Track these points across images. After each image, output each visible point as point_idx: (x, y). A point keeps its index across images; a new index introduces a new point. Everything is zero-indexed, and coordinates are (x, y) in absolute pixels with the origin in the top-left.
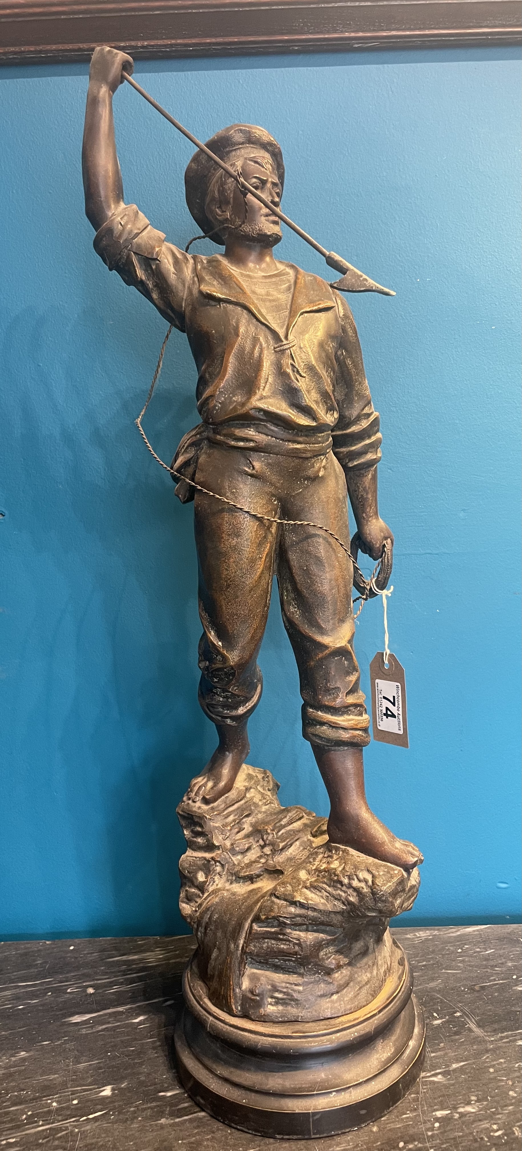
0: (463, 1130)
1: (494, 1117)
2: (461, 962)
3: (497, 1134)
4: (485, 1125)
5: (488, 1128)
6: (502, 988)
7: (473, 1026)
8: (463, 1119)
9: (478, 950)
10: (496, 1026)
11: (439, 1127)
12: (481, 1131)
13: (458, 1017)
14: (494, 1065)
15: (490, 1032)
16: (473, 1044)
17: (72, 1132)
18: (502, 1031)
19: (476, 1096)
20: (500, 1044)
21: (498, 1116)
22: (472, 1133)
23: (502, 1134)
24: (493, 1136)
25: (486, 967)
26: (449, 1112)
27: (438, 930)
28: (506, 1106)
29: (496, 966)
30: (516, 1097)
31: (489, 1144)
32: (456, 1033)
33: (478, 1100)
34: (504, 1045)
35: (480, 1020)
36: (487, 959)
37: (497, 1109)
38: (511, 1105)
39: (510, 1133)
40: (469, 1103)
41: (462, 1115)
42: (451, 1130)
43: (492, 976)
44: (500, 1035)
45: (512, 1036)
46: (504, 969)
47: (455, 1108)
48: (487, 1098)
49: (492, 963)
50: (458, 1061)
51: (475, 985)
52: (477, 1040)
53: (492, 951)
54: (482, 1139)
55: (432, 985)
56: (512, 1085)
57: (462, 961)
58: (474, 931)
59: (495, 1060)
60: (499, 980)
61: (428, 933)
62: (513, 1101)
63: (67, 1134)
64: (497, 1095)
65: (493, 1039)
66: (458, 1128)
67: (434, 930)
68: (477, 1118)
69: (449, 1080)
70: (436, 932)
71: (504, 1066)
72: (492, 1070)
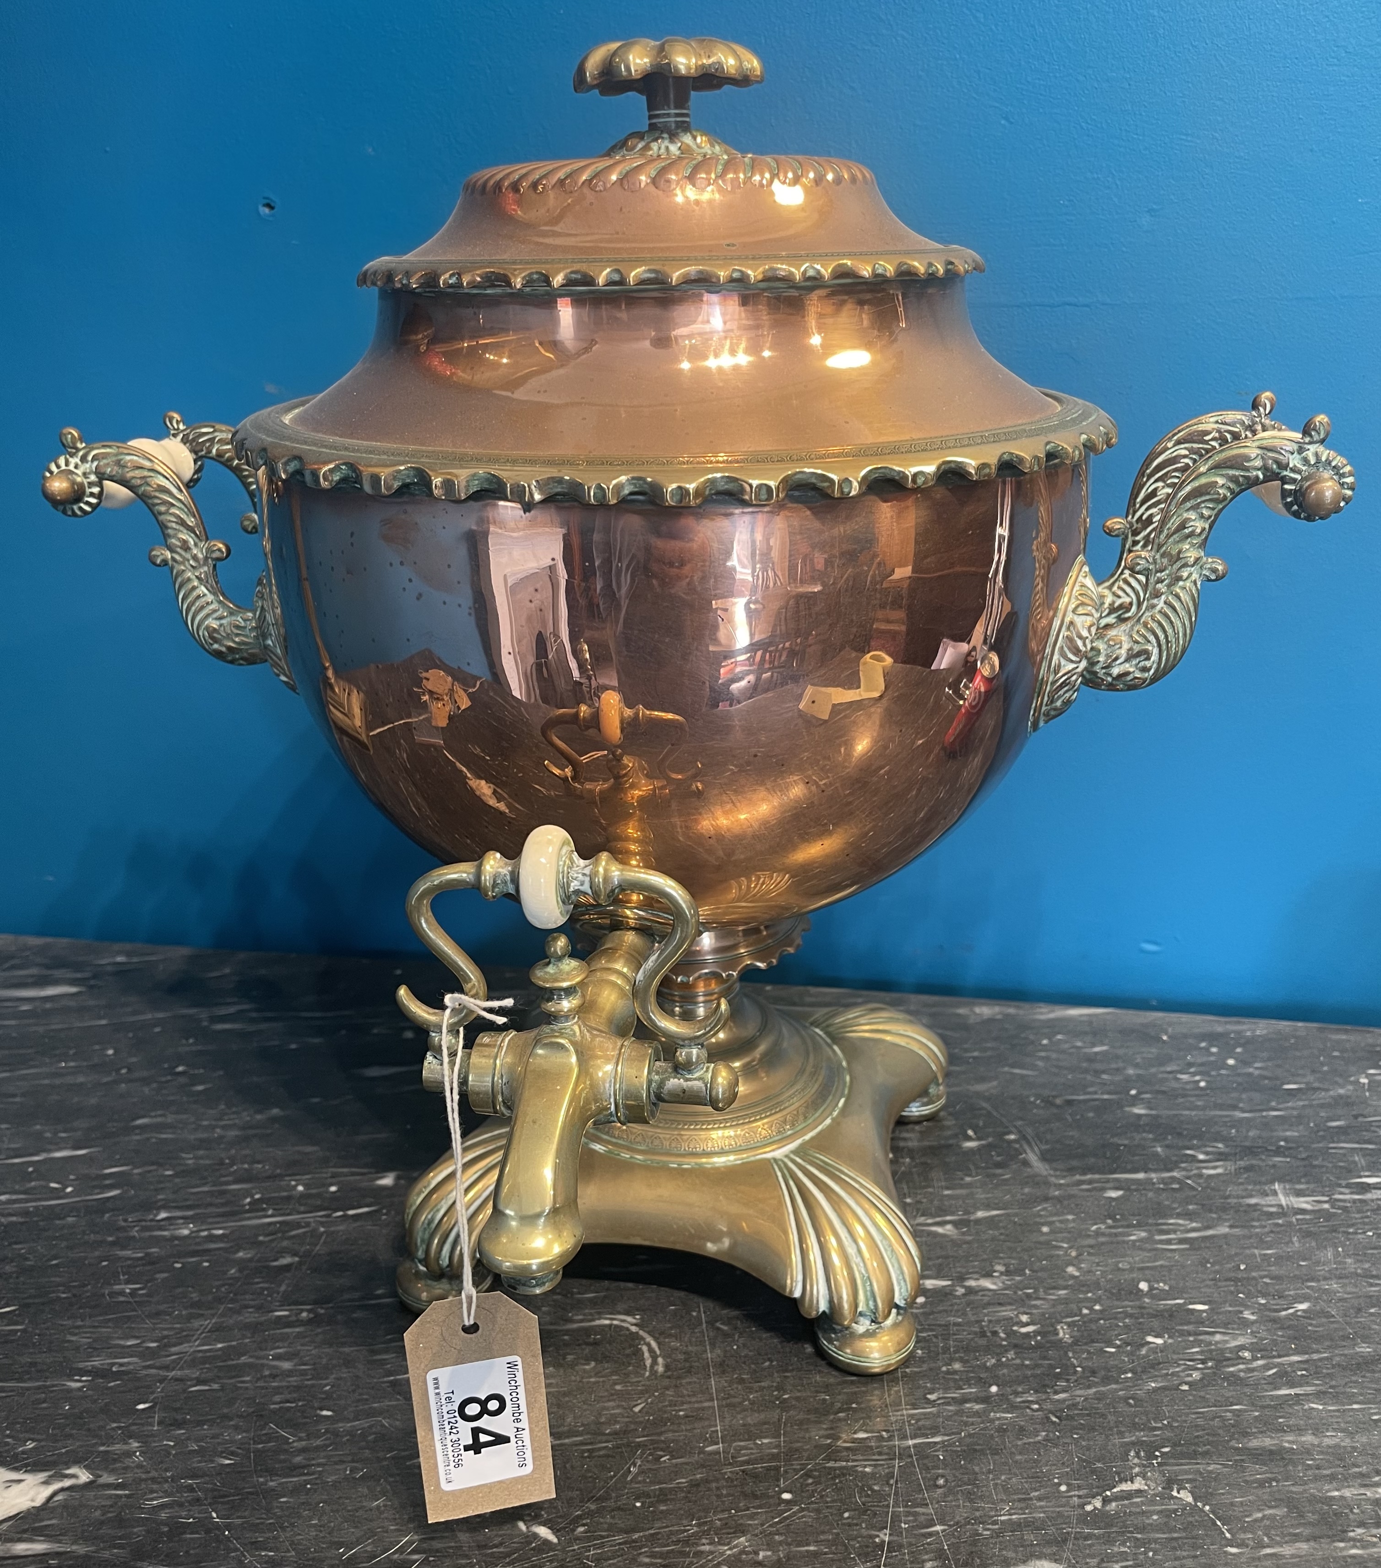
0: (964, 1314)
1: (1027, 1302)
2: (1042, 1058)
3: (1024, 1330)
4: (1007, 1312)
5: (1011, 1318)
6: (1103, 1107)
7: (1032, 1157)
8: (972, 1297)
9: (1079, 1044)
10: (1075, 1163)
11: (923, 1305)
12: (998, 1321)
13: (1010, 1142)
14: (1054, 1222)
15: (1062, 1170)
16: (1024, 1184)
17: (315, 1230)
18: (1085, 1171)
19: (1005, 1265)
20: (1074, 1191)
21: (1034, 1303)
22: (979, 1322)
23: (1034, 1332)
24: (1015, 1332)
25: (1086, 1071)
26: (949, 1283)
27: (1018, 1007)
28: (1054, 1288)
29: (1104, 1072)
30: (1077, 1277)
31: (1004, 1343)
32: (998, 1165)
33: (1008, 1273)
34: (1082, 1194)
35: (1048, 1151)
36: (1092, 1059)
37: (1036, 1290)
38: (1065, 1288)
39: (1049, 1332)
40: (988, 1275)
41: (970, 1291)
42: (946, 1311)
43: (1092, 1086)
44: (1078, 1177)
45: (1098, 1181)
46: (1118, 1078)
47: (961, 1278)
48: (1024, 1270)
49: (1099, 1066)
50: (988, 1207)
51: (1055, 1097)
52: (1036, 1181)
53: (1105, 1048)
54: (995, 1333)
55: (980, 1087)
56: (1076, 1257)
57: (1046, 1059)
58: (1081, 1016)
59: (1056, 1214)
60: (1102, 1093)
61: (997, 1009)
62: (1070, 1283)
63: (305, 1233)
64: (1043, 1269)
65: (1062, 1182)
66: (958, 1311)
67: (1010, 1006)
68: (997, 1300)
69: (963, 1234)
70: (1011, 1011)
71: (1072, 1225)
72: (1045, 1229)
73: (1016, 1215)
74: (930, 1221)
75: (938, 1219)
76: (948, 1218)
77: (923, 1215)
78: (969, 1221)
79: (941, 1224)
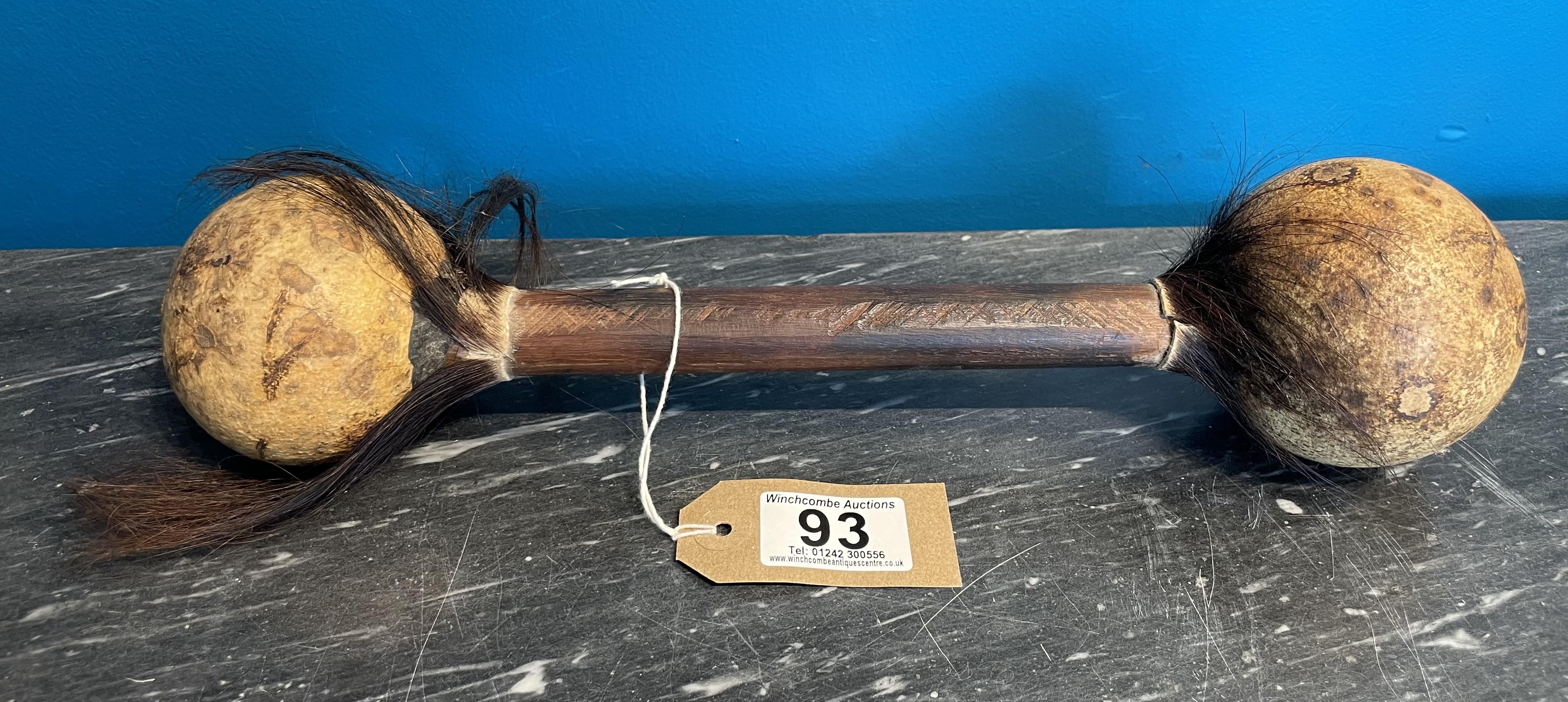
73: (1538, 594)
74: (1428, 628)
75: (1438, 622)
76: (1451, 617)
77: (1413, 619)
78: (1482, 618)
79: (1448, 629)
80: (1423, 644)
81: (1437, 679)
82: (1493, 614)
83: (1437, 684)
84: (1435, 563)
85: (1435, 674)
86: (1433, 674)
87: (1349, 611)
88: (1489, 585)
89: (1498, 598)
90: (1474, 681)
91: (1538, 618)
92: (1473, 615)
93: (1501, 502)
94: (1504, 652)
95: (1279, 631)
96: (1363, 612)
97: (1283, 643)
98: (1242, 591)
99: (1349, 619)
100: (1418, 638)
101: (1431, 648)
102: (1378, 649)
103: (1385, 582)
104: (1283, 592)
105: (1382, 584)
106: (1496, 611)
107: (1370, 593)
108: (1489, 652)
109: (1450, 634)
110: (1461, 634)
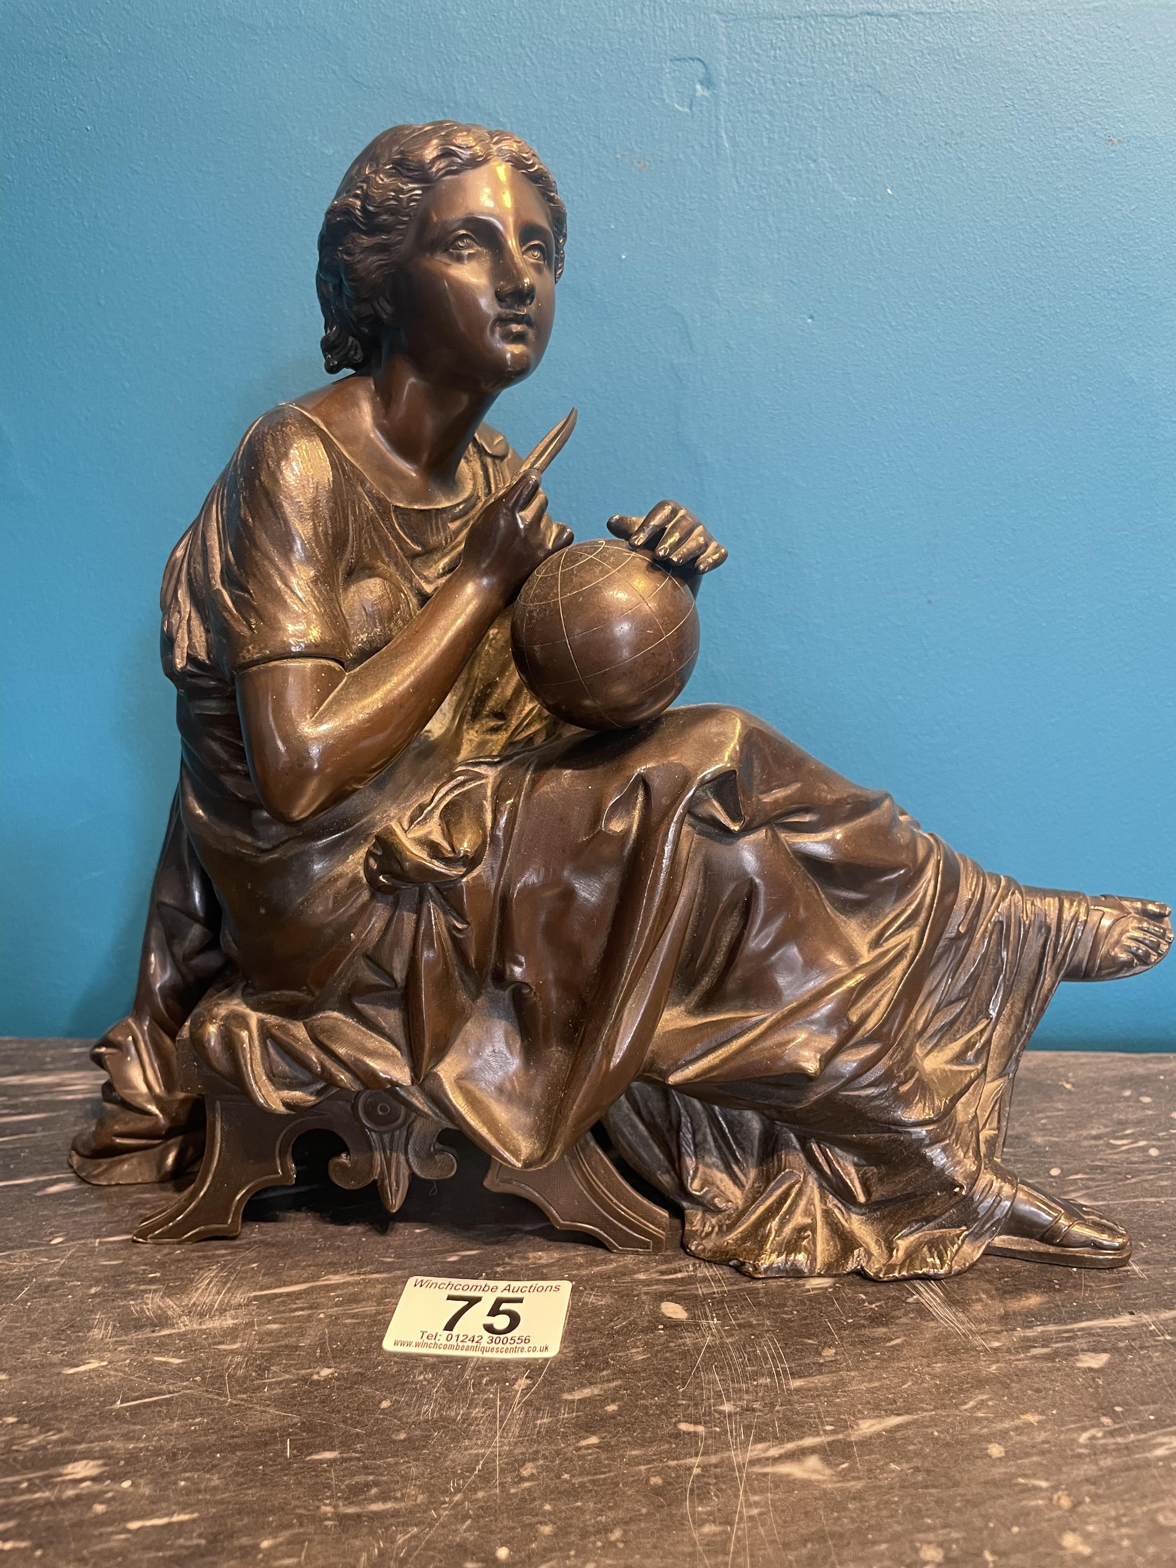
80: (757, 1469)
81: (755, 1511)
82: (865, 1443)
83: (751, 1518)
84: (817, 1380)
85: (756, 1504)
86: (749, 1505)
87: (684, 1427)
88: (877, 1407)
89: (880, 1423)
90: (802, 1516)
91: (922, 1449)
92: (839, 1441)
93: (934, 1319)
94: (856, 1485)
95: (584, 1443)
96: (700, 1429)
97: (582, 1457)
98: (567, 1396)
99: (678, 1435)
100: (753, 1462)
101: (765, 1475)
102: (696, 1471)
103: (746, 1397)
104: (613, 1401)
105: (741, 1399)
106: (871, 1438)
107: (721, 1408)
108: (839, 1485)
109: (799, 1460)
110: (813, 1462)
